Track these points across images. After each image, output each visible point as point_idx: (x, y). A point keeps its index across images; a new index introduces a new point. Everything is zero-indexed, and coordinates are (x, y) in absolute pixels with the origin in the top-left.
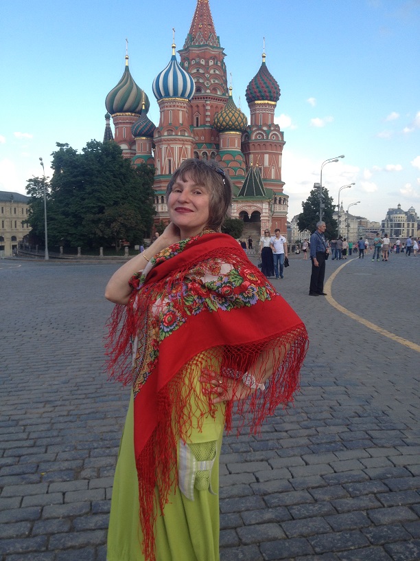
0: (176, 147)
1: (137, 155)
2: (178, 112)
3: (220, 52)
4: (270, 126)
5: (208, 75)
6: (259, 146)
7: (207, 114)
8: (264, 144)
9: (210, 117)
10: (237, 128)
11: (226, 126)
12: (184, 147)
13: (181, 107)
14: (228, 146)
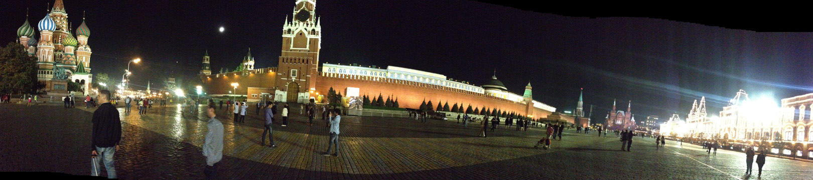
0: (47, 50)
2: (48, 36)
3: (65, 15)
4: (86, 45)
5: (61, 23)
6: (81, 53)
7: (60, 38)
8: (84, 53)
9: (61, 40)
10: (73, 45)
11: (68, 43)
12: (50, 50)
13: (50, 34)
14: (69, 52)
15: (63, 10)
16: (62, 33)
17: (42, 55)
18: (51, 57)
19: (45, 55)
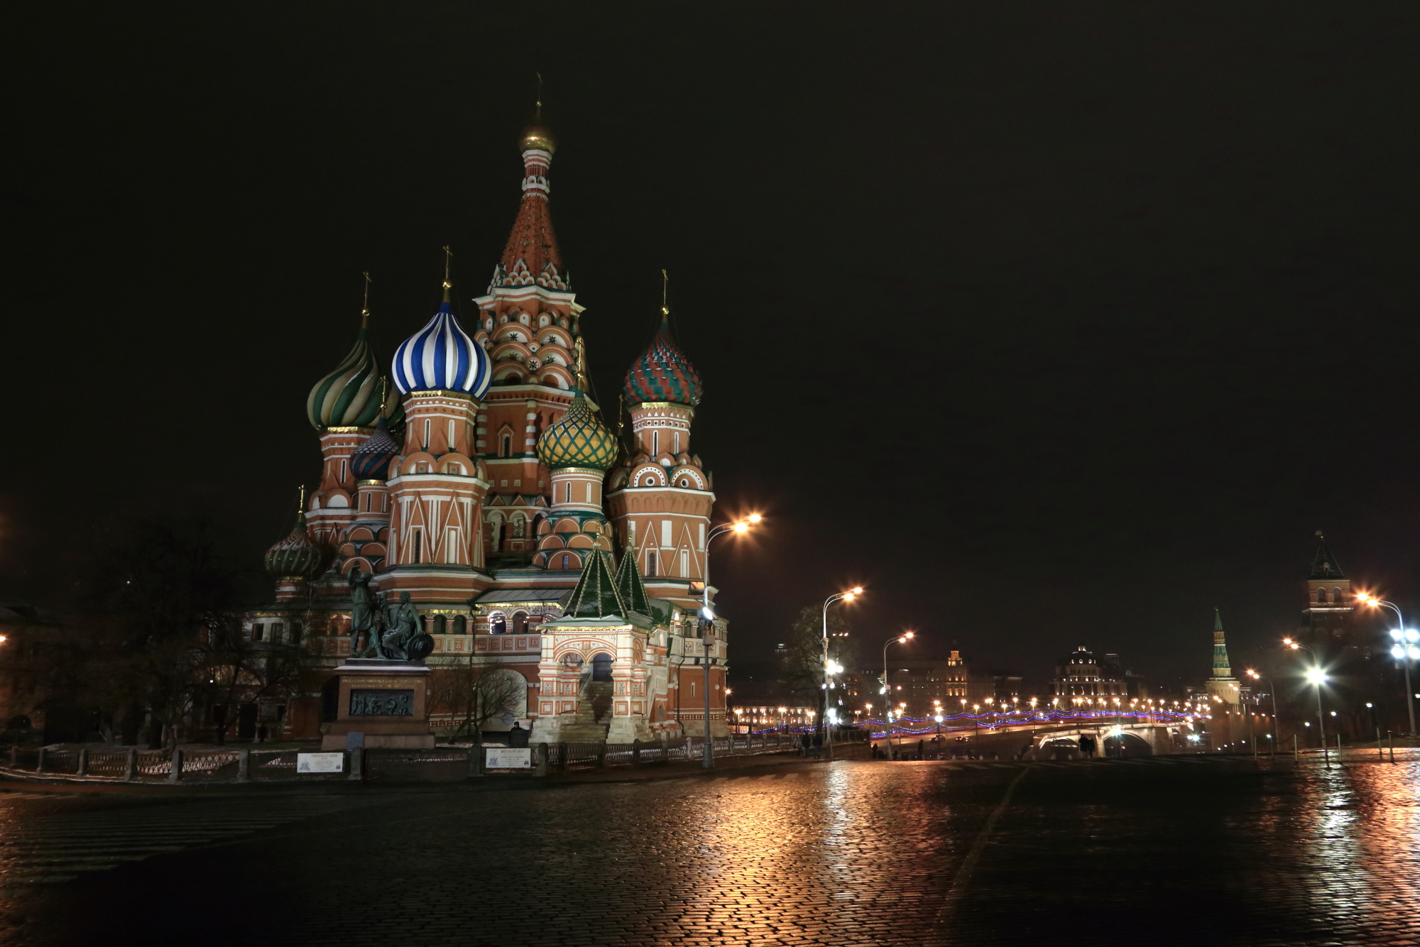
0: (436, 501)
1: (359, 520)
2: (444, 422)
3: (567, 300)
4: (676, 457)
5: (534, 346)
6: (648, 502)
7: (530, 429)
8: (660, 498)
9: (537, 436)
10: (588, 460)
11: (563, 455)
12: (454, 499)
13: (453, 412)
14: (568, 501)
15: (551, 274)
16: (545, 397)
17: (411, 527)
18: (460, 534)
19: (423, 527)
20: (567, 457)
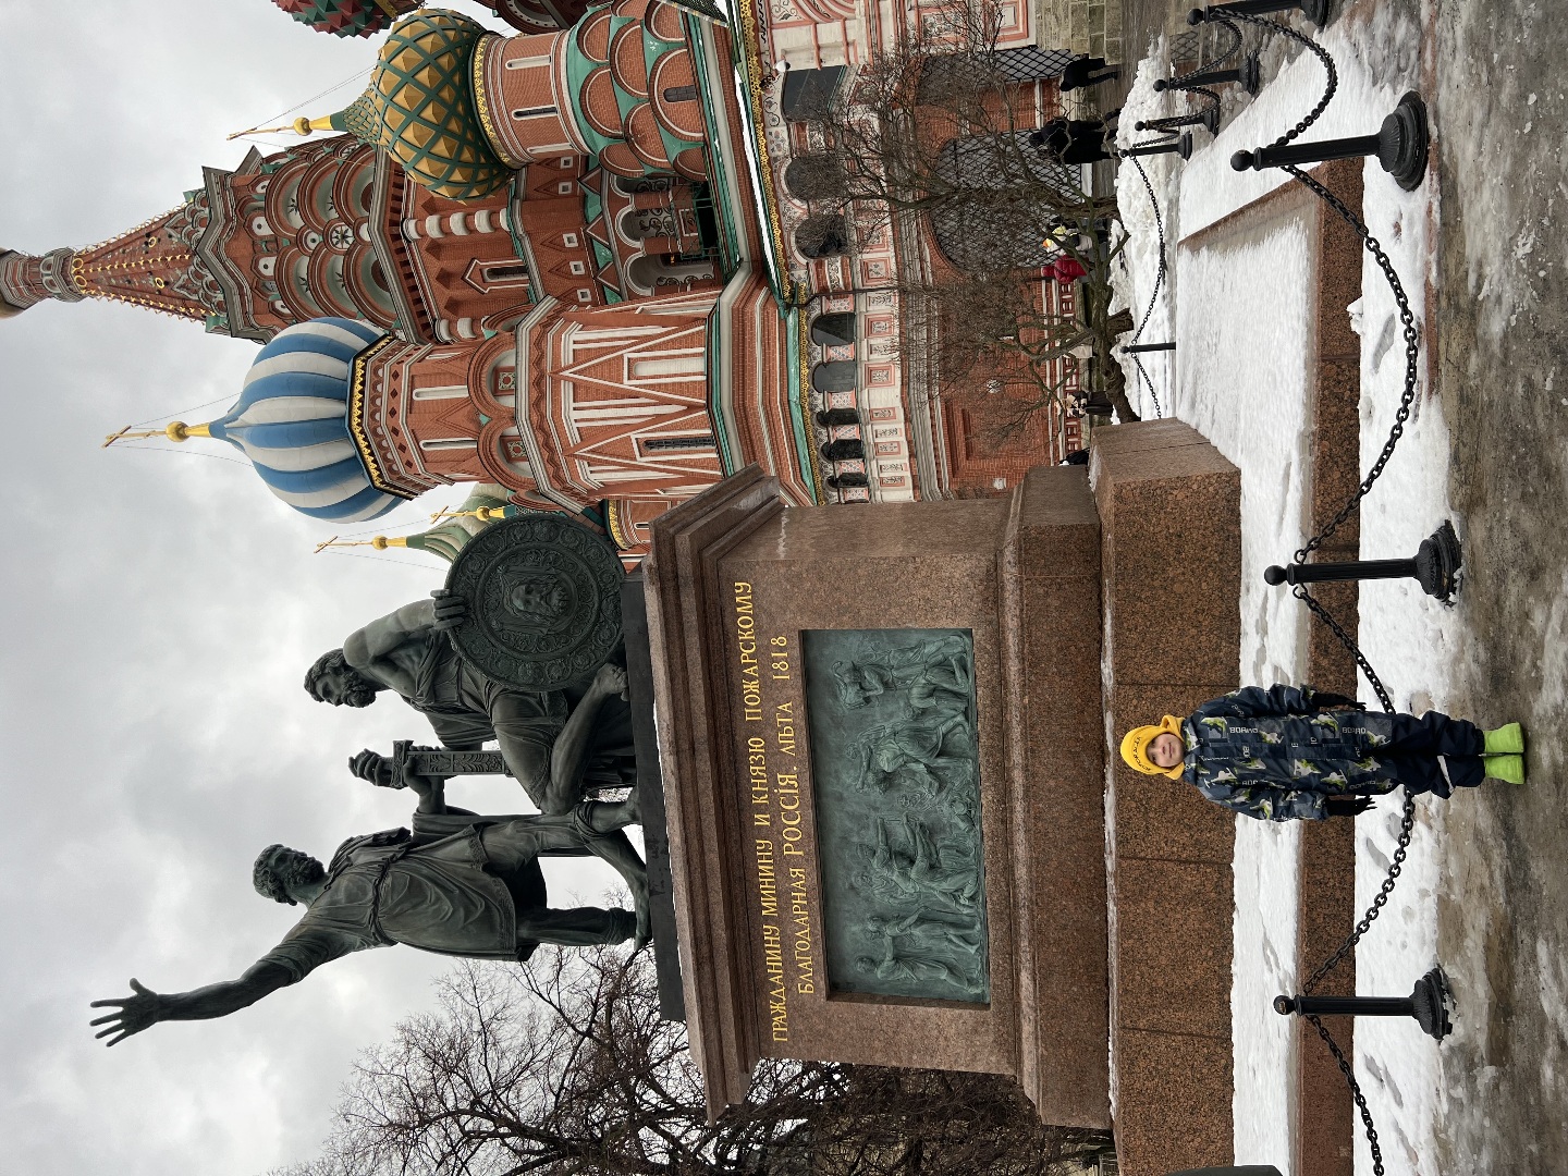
0: (575, 416)
10: (453, 72)
11: (452, 134)
12: (566, 373)
13: (394, 394)
14: (553, 110)
17: (641, 461)
18: (639, 351)
19: (633, 436)
20: (454, 126)
